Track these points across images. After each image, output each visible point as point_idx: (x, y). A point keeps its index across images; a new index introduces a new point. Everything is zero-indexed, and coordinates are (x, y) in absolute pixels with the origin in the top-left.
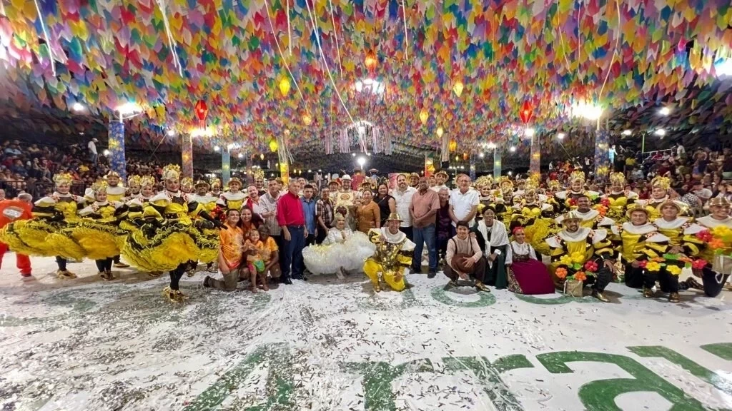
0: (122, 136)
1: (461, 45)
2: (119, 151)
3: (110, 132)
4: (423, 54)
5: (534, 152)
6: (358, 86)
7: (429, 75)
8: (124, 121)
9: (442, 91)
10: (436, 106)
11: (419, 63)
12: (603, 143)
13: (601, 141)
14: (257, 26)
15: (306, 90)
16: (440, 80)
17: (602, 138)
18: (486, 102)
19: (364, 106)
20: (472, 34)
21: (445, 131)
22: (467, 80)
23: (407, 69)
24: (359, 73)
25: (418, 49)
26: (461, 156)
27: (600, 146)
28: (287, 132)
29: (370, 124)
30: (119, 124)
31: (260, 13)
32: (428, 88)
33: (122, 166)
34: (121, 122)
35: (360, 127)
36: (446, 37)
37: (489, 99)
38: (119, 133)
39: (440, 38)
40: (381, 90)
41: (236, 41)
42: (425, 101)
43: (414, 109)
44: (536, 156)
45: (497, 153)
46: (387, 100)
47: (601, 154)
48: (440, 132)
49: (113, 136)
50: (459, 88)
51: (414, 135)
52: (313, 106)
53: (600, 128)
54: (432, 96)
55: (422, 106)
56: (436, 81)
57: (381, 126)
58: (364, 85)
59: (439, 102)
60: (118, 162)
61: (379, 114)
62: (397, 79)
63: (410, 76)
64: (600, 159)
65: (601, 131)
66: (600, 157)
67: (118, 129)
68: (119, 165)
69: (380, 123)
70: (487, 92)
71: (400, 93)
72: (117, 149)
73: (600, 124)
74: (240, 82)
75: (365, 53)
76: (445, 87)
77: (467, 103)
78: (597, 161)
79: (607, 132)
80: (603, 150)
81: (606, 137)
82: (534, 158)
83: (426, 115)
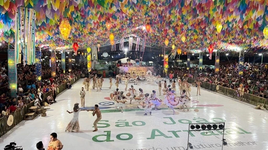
5: (217, 59)
6: (137, 28)
8: (41, 50)
11: (167, 28)
12: (241, 62)
16: (176, 33)
20: (189, 27)
30: (40, 52)
32: (170, 34)
33: (40, 70)
37: (196, 41)
38: (40, 56)
45: (201, 54)
47: (240, 66)
48: (173, 47)
50: (183, 39)
53: (241, 56)
63: (163, 30)
64: (240, 68)
65: (241, 57)
66: (240, 67)
67: (39, 54)
72: (39, 63)
78: (239, 69)
79: (243, 57)
80: (242, 65)
81: (243, 59)
82: (217, 62)
83: (168, 42)
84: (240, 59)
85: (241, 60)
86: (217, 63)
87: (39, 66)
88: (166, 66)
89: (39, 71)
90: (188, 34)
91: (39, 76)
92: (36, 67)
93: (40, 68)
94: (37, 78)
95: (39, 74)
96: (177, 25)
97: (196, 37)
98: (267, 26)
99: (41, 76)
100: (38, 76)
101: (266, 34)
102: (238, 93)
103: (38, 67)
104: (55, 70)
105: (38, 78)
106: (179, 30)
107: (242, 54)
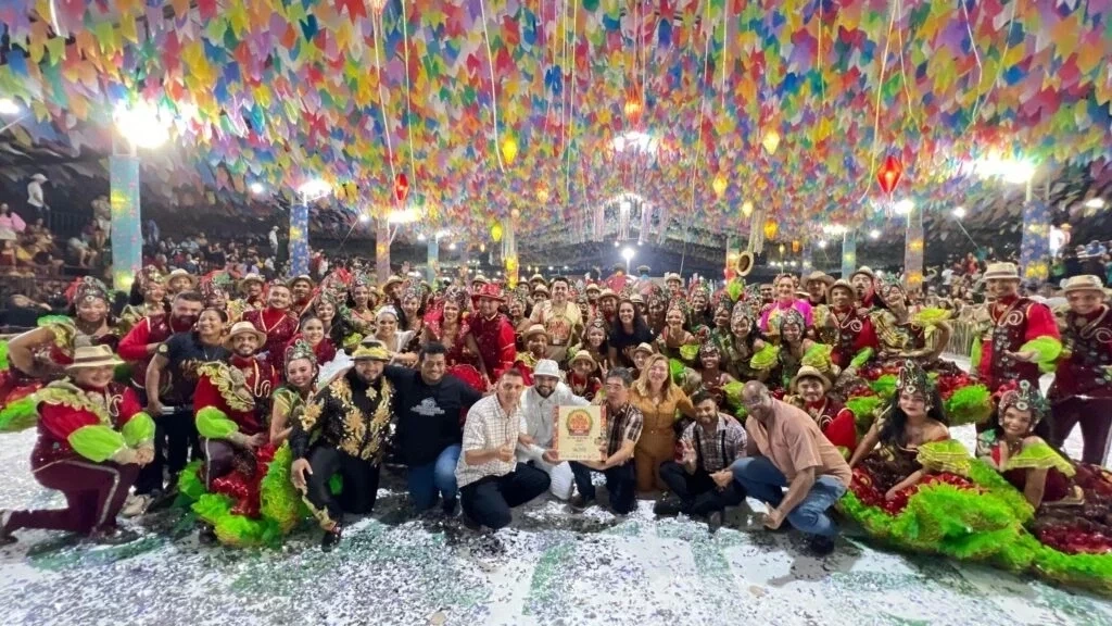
0: (305, 223)
1: (772, 77)
2: (302, 243)
3: (292, 219)
4: (714, 93)
5: (912, 239)
6: (618, 143)
7: (725, 122)
8: (308, 203)
9: (748, 146)
10: (740, 169)
11: (707, 106)
12: (1038, 223)
13: (1034, 220)
14: (471, 71)
15: (542, 153)
16: (743, 129)
17: (1036, 215)
18: (821, 160)
19: (629, 171)
20: (787, 58)
21: (757, 206)
22: (784, 129)
23: (690, 115)
24: (618, 124)
25: (706, 86)
26: (788, 245)
27: (1032, 228)
28: (515, 212)
29: (639, 199)
30: (303, 208)
31: (474, 55)
32: (724, 142)
33: (304, 262)
34: (305, 205)
35: (624, 201)
36: (748, 65)
37: (825, 155)
38: (302, 219)
39: (738, 68)
40: (653, 149)
41: (444, 94)
42: (722, 162)
43: (706, 173)
44: (915, 246)
45: (849, 241)
46: (664, 162)
47: (1033, 242)
48: (747, 208)
49: (295, 223)
50: (771, 141)
51: (708, 212)
52: (553, 175)
53: (1033, 198)
54: (731, 154)
55: (716, 168)
56: (737, 130)
57: (656, 200)
58: (627, 142)
59: (744, 163)
61: (652, 183)
62: (675, 129)
63: (694, 126)
64: (1031, 251)
65: (1033, 203)
66: (1031, 247)
67: (301, 214)
68: (300, 261)
69: (654, 196)
70: (821, 144)
71: (682, 152)
72: (300, 240)
73: (1034, 192)
74: (451, 147)
75: (626, 96)
76: (751, 139)
77: (790, 163)
78: (1027, 254)
79: (1046, 204)
80: (1039, 236)
81: (1044, 213)
82: (912, 249)
84: (1028, 211)
86: (912, 254)
87: (301, 250)
89: (300, 265)
90: (789, 122)
92: (293, 250)
93: (302, 255)
97: (824, 128)
103: (298, 251)
107: (1038, 194)
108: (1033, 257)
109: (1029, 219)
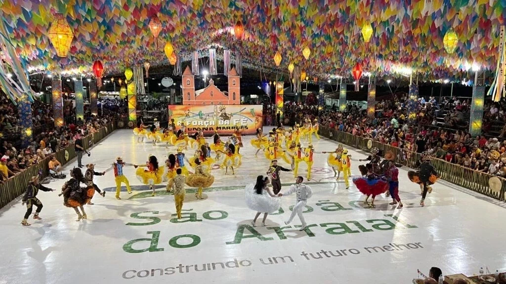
2: (27, 104)
4: (280, 29)
5: (371, 90)
6: (220, 31)
7: (283, 38)
9: (294, 47)
10: (289, 52)
11: (276, 32)
12: (413, 95)
16: (293, 42)
18: (329, 57)
25: (276, 27)
27: (412, 97)
33: (30, 116)
42: (280, 48)
44: (372, 93)
45: (343, 81)
47: (411, 103)
48: (291, 67)
50: (306, 52)
53: (412, 84)
54: (285, 47)
55: (276, 49)
56: (289, 41)
57: (234, 51)
60: (27, 113)
62: (256, 34)
63: (268, 35)
64: (411, 107)
65: (412, 86)
66: (411, 105)
68: (28, 115)
70: (329, 53)
73: (412, 81)
78: (409, 109)
79: (417, 87)
80: (414, 101)
81: (416, 91)
82: (371, 95)
83: (279, 57)
84: (410, 90)
85: (413, 91)
86: (370, 97)
87: (27, 108)
88: (280, 104)
89: (27, 118)
90: (315, 44)
91: (28, 127)
92: (20, 109)
93: (28, 112)
94: (24, 131)
95: (27, 123)
96: (293, 26)
97: (330, 49)
98: (450, 30)
99: (30, 128)
100: (24, 127)
101: (447, 45)
102: (404, 153)
103: (25, 109)
104: (61, 114)
105: (26, 131)
106: (298, 34)
107: (414, 82)
108: (411, 110)
109: (411, 93)
